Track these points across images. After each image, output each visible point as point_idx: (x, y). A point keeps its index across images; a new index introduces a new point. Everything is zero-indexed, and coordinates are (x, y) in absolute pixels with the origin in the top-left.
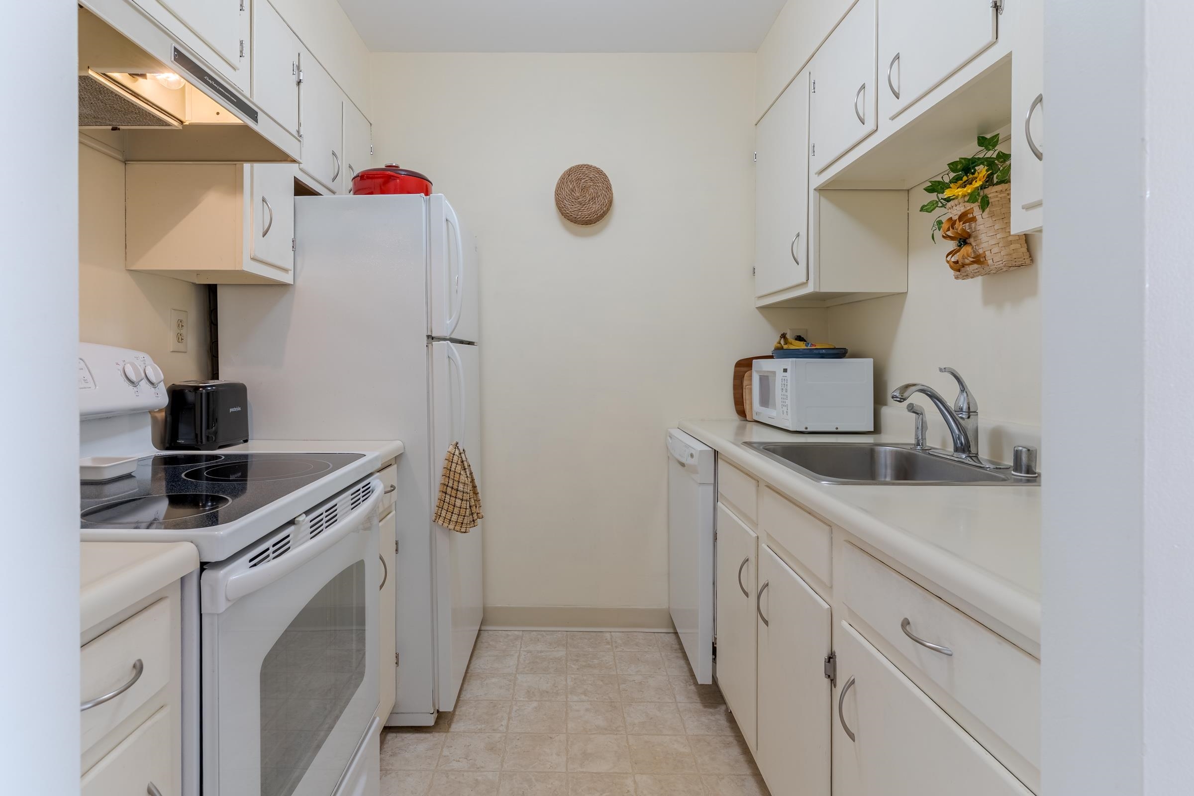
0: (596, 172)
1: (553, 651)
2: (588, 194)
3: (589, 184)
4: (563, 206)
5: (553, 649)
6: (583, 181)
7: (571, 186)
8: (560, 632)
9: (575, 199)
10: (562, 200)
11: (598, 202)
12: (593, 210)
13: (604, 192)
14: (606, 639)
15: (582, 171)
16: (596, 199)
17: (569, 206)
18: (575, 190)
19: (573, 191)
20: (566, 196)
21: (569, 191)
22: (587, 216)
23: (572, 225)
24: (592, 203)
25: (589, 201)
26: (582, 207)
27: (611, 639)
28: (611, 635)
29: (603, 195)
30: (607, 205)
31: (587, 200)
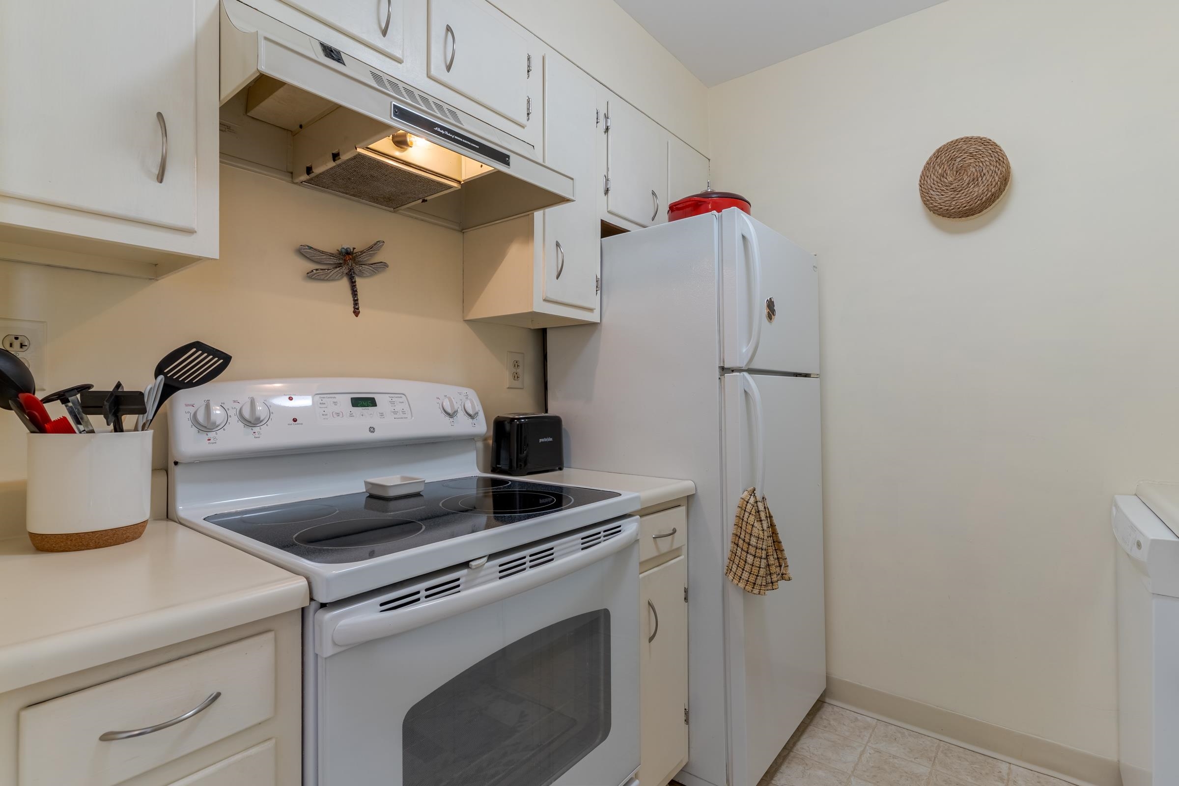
0: (979, 144)
1: (912, 761)
2: (967, 175)
3: (967, 162)
4: (928, 198)
5: (913, 760)
6: (958, 160)
7: (940, 171)
8: (930, 738)
9: (947, 186)
10: (927, 191)
11: (983, 182)
12: (976, 194)
13: (992, 167)
14: (1000, 772)
15: (957, 147)
16: (980, 179)
17: (937, 197)
18: (947, 175)
19: (943, 177)
20: (933, 186)
21: (937, 177)
22: (964, 205)
23: (946, 221)
24: (972, 186)
25: (968, 184)
26: (957, 194)
27: (1008, 774)
28: (1010, 769)
29: (991, 172)
30: (997, 184)
31: (965, 184)
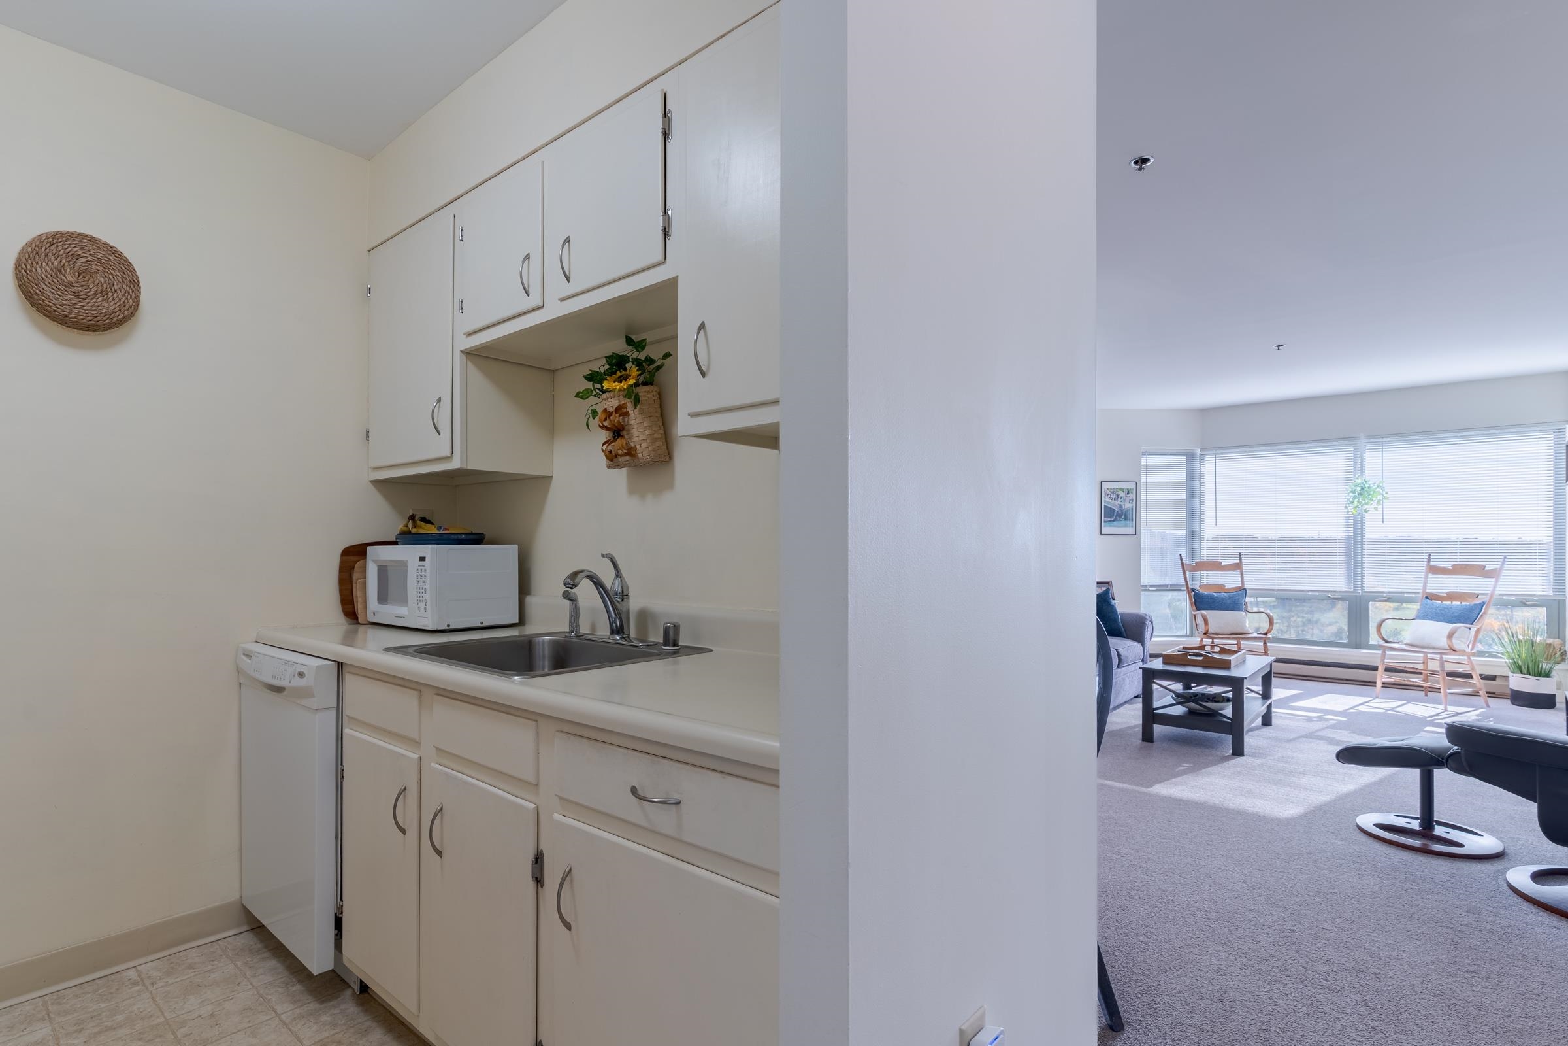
0: (109, 252)
1: (21, 1036)
2: (93, 282)
3: (93, 267)
4: (38, 291)
5: (22, 1033)
6: (82, 260)
7: (56, 263)
8: (27, 1003)
9: (65, 286)
10: (37, 282)
11: (113, 299)
12: (104, 311)
13: (124, 286)
14: (130, 979)
15: (80, 243)
16: (110, 294)
17: (51, 295)
18: (65, 271)
19: (60, 272)
20: (45, 278)
21: (51, 269)
22: (89, 318)
23: (55, 327)
24: (100, 299)
25: (95, 294)
26: (80, 302)
27: (139, 976)
28: (137, 971)
29: (123, 291)
30: (131, 307)
31: (92, 293)
